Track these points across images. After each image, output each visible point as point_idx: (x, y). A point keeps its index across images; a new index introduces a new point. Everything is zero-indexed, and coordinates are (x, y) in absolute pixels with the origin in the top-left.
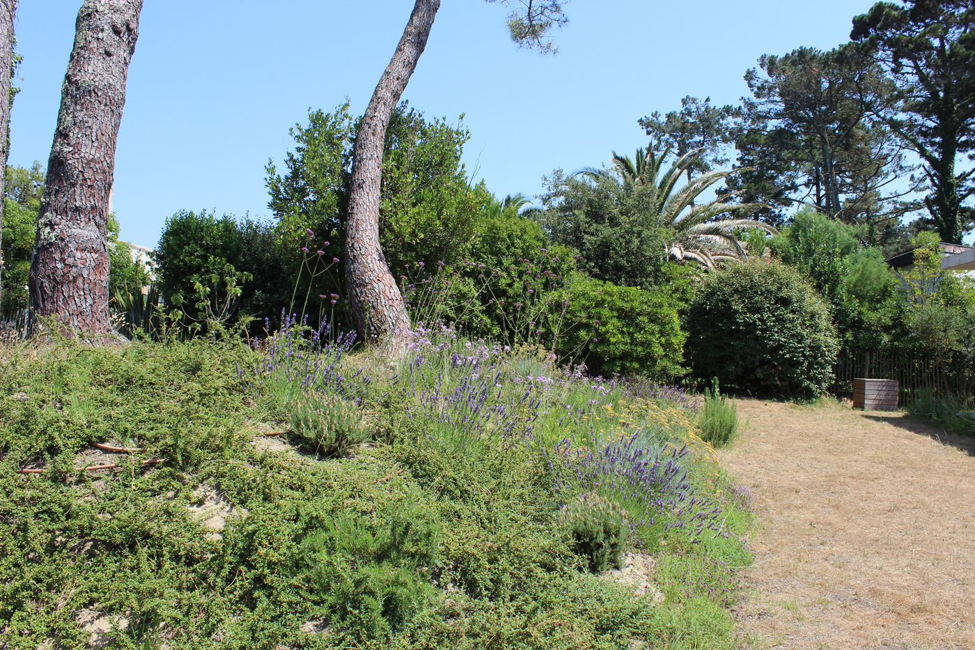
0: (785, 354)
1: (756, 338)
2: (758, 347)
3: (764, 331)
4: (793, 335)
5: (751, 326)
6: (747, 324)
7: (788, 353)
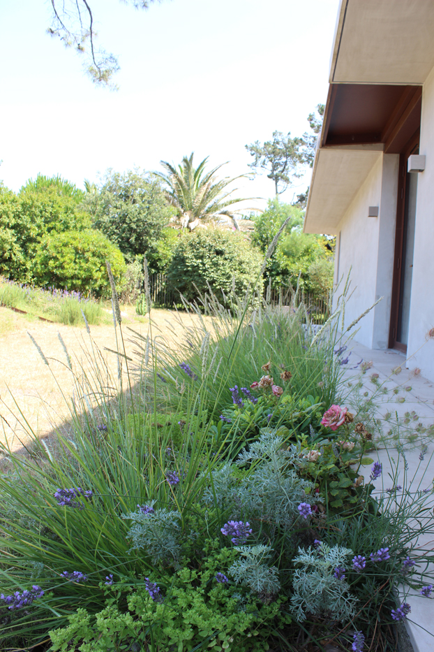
0: (216, 286)
1: (200, 275)
2: (200, 281)
3: (205, 271)
4: (223, 275)
5: (196, 268)
6: (193, 267)
7: (220, 285)
